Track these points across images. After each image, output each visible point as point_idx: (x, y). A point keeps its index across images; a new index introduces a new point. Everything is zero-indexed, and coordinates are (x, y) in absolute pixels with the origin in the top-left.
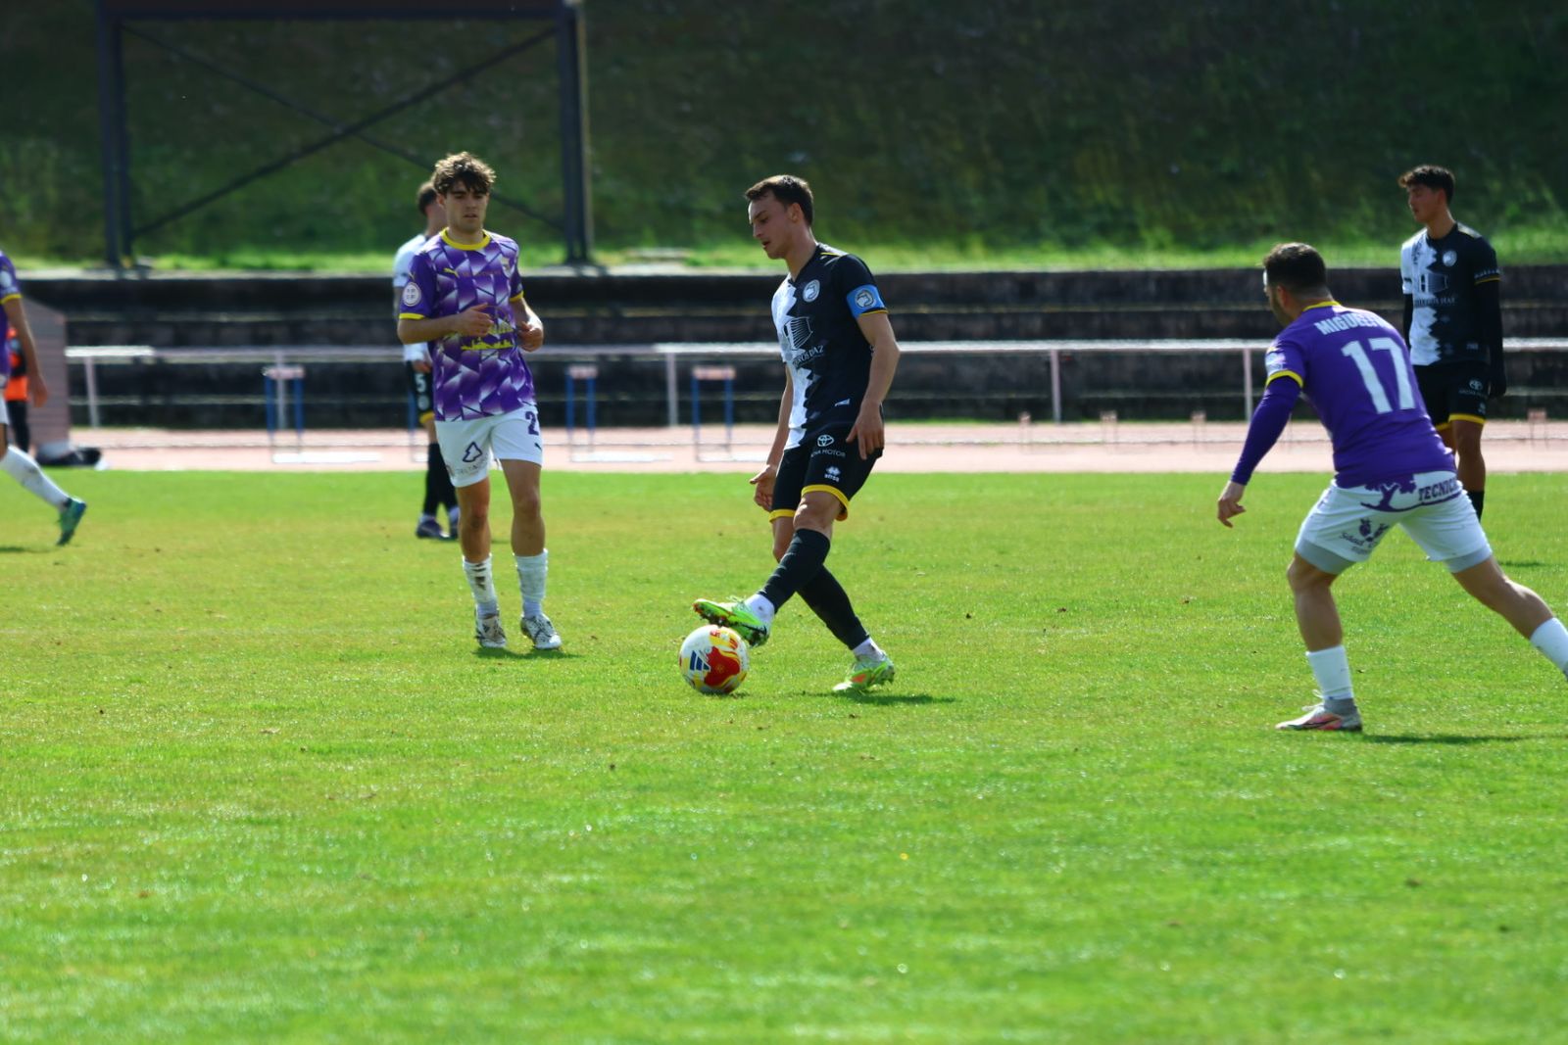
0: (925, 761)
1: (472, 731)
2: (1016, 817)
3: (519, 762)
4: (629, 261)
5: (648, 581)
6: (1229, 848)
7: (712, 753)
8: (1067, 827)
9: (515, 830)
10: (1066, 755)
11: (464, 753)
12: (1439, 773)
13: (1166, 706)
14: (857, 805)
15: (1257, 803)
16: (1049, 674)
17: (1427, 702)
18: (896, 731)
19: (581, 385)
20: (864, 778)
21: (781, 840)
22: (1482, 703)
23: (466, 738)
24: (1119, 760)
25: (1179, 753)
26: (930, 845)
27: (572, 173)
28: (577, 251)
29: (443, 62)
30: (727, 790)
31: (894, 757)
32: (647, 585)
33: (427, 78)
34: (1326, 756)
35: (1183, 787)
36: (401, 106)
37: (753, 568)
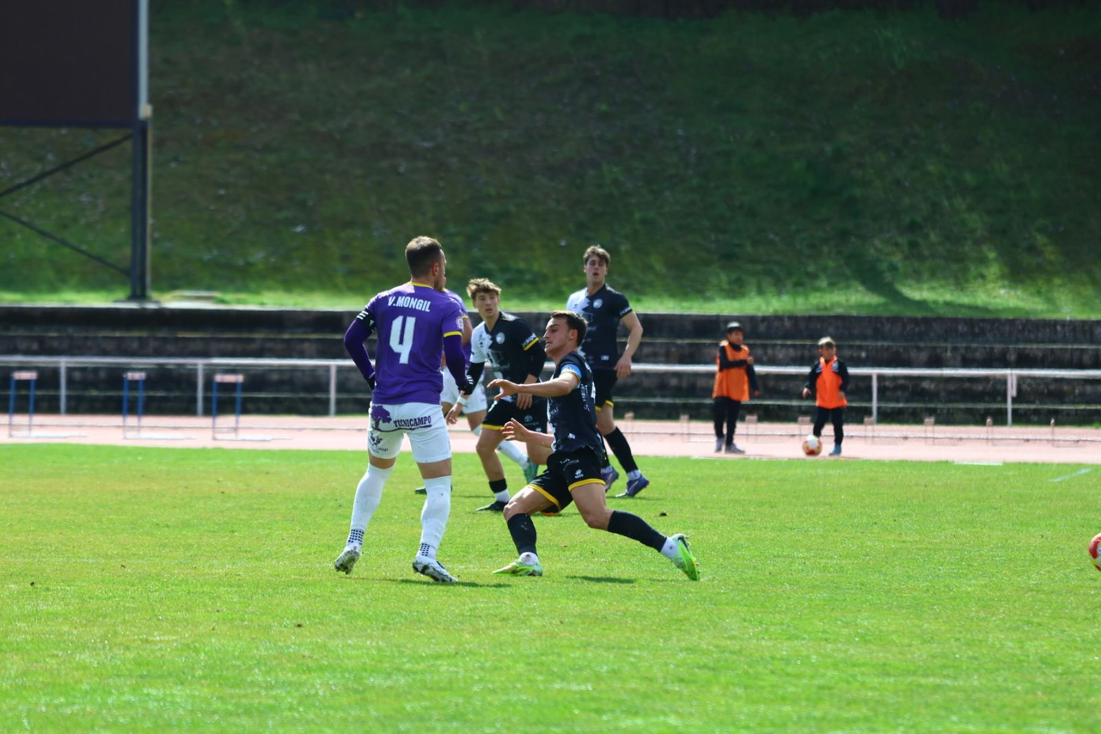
0: (349, 659)
1: (25, 633)
2: (408, 701)
3: (57, 656)
4: (175, 299)
5: (168, 526)
6: (557, 725)
7: (196, 651)
8: (444, 708)
9: (47, 705)
10: (449, 657)
11: (18, 649)
12: (711, 673)
13: (524, 622)
14: (297, 690)
15: (581, 692)
16: (444, 597)
17: (708, 623)
18: (331, 637)
19: (134, 384)
20: (304, 671)
21: (238, 715)
22: (746, 624)
23: (21, 638)
24: (486, 661)
25: (528, 657)
26: (345, 720)
27: (138, 237)
28: (138, 292)
29: (50, 157)
30: (204, 677)
31: (326, 656)
32: (166, 529)
33: (38, 168)
34: (632, 660)
35: (530, 681)
36: (20, 186)
37: (243, 517)
